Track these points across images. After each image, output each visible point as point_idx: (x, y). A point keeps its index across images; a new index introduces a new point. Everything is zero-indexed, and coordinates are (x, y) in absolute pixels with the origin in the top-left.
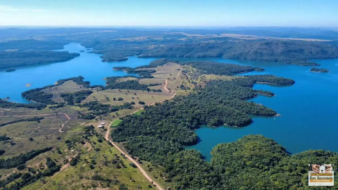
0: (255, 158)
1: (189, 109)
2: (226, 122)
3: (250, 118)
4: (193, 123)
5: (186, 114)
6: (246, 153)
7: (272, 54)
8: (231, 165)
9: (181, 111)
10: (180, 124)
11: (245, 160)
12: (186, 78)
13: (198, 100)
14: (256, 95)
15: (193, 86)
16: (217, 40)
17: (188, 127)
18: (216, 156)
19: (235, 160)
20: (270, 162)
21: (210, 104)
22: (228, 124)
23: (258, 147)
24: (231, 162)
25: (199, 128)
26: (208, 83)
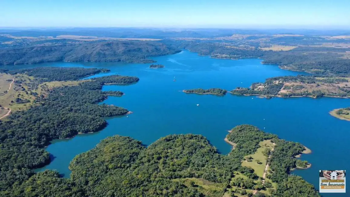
0: (116, 159)
1: (33, 125)
2: (81, 131)
3: (104, 120)
4: (41, 140)
5: (30, 132)
6: (106, 157)
7: (115, 54)
8: (94, 173)
9: (22, 129)
10: (23, 146)
11: (107, 164)
12: (22, 89)
13: (42, 113)
14: (107, 97)
15: (33, 98)
16: (54, 43)
17: (36, 146)
18: (75, 170)
19: (96, 167)
20: (130, 159)
21: (58, 114)
22: (83, 132)
23: (117, 148)
24: (93, 171)
25: (50, 144)
26: (52, 92)
